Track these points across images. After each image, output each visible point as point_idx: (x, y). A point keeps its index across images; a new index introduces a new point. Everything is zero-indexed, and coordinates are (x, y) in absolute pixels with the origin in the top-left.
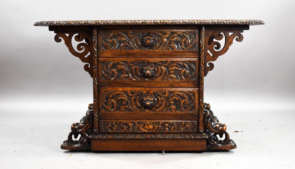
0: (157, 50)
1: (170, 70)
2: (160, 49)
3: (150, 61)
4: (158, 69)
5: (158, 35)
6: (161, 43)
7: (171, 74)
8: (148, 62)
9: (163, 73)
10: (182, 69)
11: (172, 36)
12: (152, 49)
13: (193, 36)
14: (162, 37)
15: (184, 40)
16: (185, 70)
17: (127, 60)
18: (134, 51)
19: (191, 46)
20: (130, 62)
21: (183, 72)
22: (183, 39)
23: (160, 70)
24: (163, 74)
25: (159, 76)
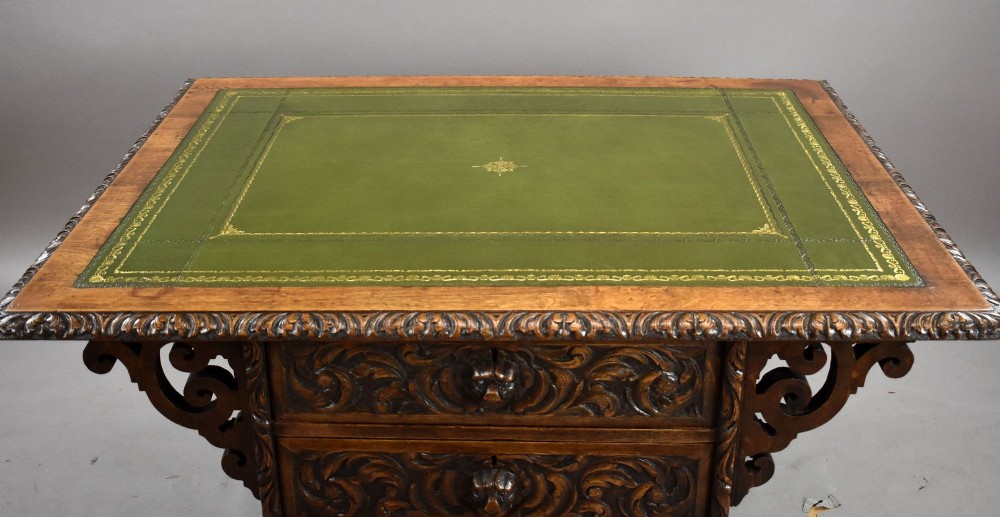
0: (531, 417)
1: (586, 485)
2: (545, 414)
3: (502, 455)
4: (535, 484)
5: (536, 357)
6: (551, 387)
7: (592, 500)
8: (494, 459)
9: (558, 497)
10: (642, 483)
11: (601, 364)
12: (509, 411)
13: (694, 362)
14: (554, 367)
15: (651, 378)
16: (650, 490)
17: (401, 451)
18: (431, 418)
19: (681, 403)
20: (413, 456)
21: (641, 494)
22: (649, 373)
23: (542, 486)
24: (557, 501)
25: (539, 506)
